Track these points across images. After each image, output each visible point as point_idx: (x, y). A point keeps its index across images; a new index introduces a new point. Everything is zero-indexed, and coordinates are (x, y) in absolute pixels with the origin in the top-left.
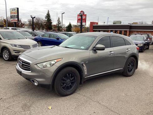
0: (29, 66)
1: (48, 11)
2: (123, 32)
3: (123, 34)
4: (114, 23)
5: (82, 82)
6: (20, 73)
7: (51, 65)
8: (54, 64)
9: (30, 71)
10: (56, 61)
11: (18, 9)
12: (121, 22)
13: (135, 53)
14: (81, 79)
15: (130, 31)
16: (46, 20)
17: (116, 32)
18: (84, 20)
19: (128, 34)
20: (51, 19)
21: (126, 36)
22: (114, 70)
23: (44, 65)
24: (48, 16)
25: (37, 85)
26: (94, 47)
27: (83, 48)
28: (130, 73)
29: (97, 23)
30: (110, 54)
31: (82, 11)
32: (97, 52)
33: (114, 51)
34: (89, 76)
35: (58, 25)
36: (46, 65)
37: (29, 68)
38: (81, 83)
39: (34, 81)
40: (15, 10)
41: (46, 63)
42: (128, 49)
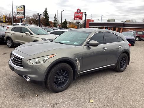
0: (21, 62)
1: (46, 8)
2: (117, 29)
3: (117, 31)
4: (108, 21)
5: (76, 78)
6: (12, 68)
7: (45, 61)
8: (47, 60)
9: (23, 67)
10: (49, 57)
11: (24, 6)
12: (114, 20)
13: (127, 49)
14: (74, 75)
15: (123, 28)
16: (44, 16)
17: (110, 29)
18: (81, 17)
19: (121, 31)
20: (48, 16)
21: (120, 32)
22: (106, 66)
23: (37, 61)
24: (46, 13)
25: (29, 81)
26: (88, 43)
27: (76, 43)
28: (122, 69)
29: (93, 21)
30: (104, 50)
31: (78, 9)
32: (90, 48)
33: (107, 47)
34: (82, 72)
35: (55, 22)
36: (39, 61)
37: (22, 64)
38: (74, 79)
39: (26, 77)
40: (21, 7)
41: (39, 58)
42: (120, 45)
